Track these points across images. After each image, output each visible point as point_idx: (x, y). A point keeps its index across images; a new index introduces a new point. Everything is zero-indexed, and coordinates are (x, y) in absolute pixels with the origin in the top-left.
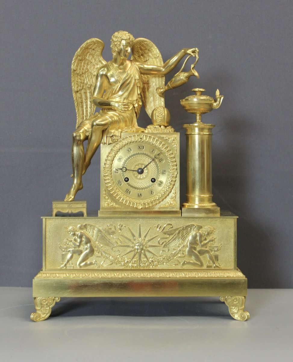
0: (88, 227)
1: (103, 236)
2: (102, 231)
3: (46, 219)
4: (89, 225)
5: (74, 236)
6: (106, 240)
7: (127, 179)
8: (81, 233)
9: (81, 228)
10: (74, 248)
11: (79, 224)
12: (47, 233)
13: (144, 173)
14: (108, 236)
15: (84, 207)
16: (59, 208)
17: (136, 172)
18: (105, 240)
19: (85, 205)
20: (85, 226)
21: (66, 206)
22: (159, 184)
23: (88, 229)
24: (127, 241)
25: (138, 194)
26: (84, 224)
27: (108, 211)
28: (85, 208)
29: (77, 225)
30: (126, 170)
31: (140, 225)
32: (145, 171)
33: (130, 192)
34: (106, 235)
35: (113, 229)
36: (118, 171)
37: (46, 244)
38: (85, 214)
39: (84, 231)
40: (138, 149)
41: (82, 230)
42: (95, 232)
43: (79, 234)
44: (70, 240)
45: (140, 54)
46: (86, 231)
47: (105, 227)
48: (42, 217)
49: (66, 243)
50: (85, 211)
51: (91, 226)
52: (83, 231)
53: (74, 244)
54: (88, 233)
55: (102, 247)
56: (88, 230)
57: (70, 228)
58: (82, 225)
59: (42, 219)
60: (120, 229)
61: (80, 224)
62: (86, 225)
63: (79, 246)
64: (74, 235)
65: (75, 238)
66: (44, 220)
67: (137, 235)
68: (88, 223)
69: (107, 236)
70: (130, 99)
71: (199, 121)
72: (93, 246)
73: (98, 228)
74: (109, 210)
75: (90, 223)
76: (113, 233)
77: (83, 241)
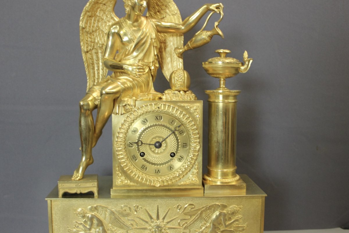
0: (100, 209)
1: (116, 218)
2: (115, 212)
3: (51, 201)
4: (100, 206)
5: (84, 219)
6: (120, 222)
7: (143, 154)
8: (92, 215)
9: (91, 210)
10: (85, 231)
11: (89, 205)
12: (54, 215)
13: (162, 147)
14: (122, 218)
15: (94, 187)
16: (66, 188)
17: (153, 145)
18: (119, 223)
19: (96, 184)
20: (96, 208)
21: (73, 185)
22: (179, 159)
23: (99, 210)
24: (144, 223)
25: (156, 170)
26: (95, 206)
27: (122, 190)
28: (96, 187)
29: (87, 207)
30: (142, 143)
31: (158, 206)
32: (164, 145)
33: (146, 168)
34: (120, 217)
35: (128, 211)
36: (132, 144)
37: (53, 228)
38: (96, 194)
39: (95, 214)
40: (156, 119)
41: (93, 212)
42: (107, 213)
43: (90, 216)
44: (79, 223)
45: (157, 10)
46: (97, 213)
47: (118, 209)
48: (46, 199)
49: (76, 226)
50: (95, 191)
51: (103, 207)
52: (93, 214)
53: (84, 226)
54: (100, 215)
55: (115, 230)
56: (99, 212)
57: (79, 210)
58: (92, 207)
59: (47, 201)
60: (136, 211)
61: (90, 205)
62: (97, 206)
63: (90, 229)
64: (84, 217)
65: (85, 220)
66: (49, 202)
67: (154, 216)
68: (99, 205)
69: (121, 218)
70: (146, 61)
71: (223, 87)
72: (106, 228)
73: (110, 210)
75: (101, 205)
76: (128, 215)
77: (94, 223)
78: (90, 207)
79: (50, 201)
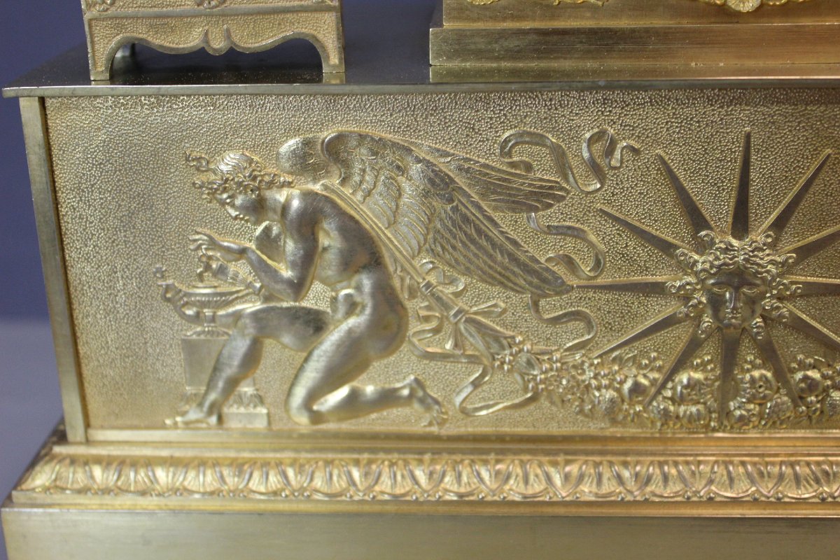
0: (361, 157)
1: (466, 220)
2: (461, 181)
3: (42, 100)
4: (362, 137)
5: (258, 223)
6: (494, 245)
8: (308, 196)
9: (304, 163)
10: (267, 299)
11: (288, 134)
12: (68, 200)
14: (504, 219)
15: (321, 8)
16: (135, 17)
18: (480, 247)
20: (336, 151)
23: (357, 167)
26: (328, 134)
28: (329, 9)
29: (275, 144)
31: (748, 136)
34: (490, 212)
35: (545, 173)
38: (333, 58)
39: (326, 187)
41: (315, 180)
42: (407, 187)
43: (296, 204)
44: (228, 250)
46: (344, 181)
47: (485, 156)
48: (9, 91)
49: (208, 267)
50: (327, 34)
51: (378, 147)
52: (317, 188)
53: (262, 269)
54: (359, 196)
55: (457, 295)
56: (357, 178)
57: (228, 162)
58: (307, 143)
60: (596, 170)
61: (297, 132)
62: (340, 138)
63: (298, 287)
64: (258, 208)
65: (267, 230)
66: (29, 110)
67: (720, 209)
68: (354, 128)
69: (497, 216)
72: (396, 283)
73: (428, 164)
74: (508, 25)
75: (368, 130)
76: (544, 196)
77: (325, 249)
78: (291, 144)
79: (36, 104)
